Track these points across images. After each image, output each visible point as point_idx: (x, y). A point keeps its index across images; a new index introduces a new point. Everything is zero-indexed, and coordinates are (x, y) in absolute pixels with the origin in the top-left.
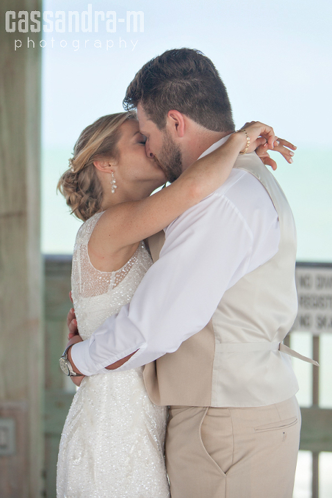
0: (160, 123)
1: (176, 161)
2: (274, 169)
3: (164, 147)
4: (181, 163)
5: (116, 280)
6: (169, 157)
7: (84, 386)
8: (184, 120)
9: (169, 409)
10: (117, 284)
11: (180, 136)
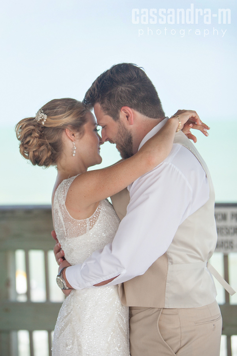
0: (115, 117)
1: (129, 142)
2: (195, 142)
3: (119, 132)
4: (132, 143)
5: (90, 224)
6: (123, 139)
7: (73, 295)
8: (133, 113)
9: (130, 308)
10: (92, 226)
11: (131, 124)
